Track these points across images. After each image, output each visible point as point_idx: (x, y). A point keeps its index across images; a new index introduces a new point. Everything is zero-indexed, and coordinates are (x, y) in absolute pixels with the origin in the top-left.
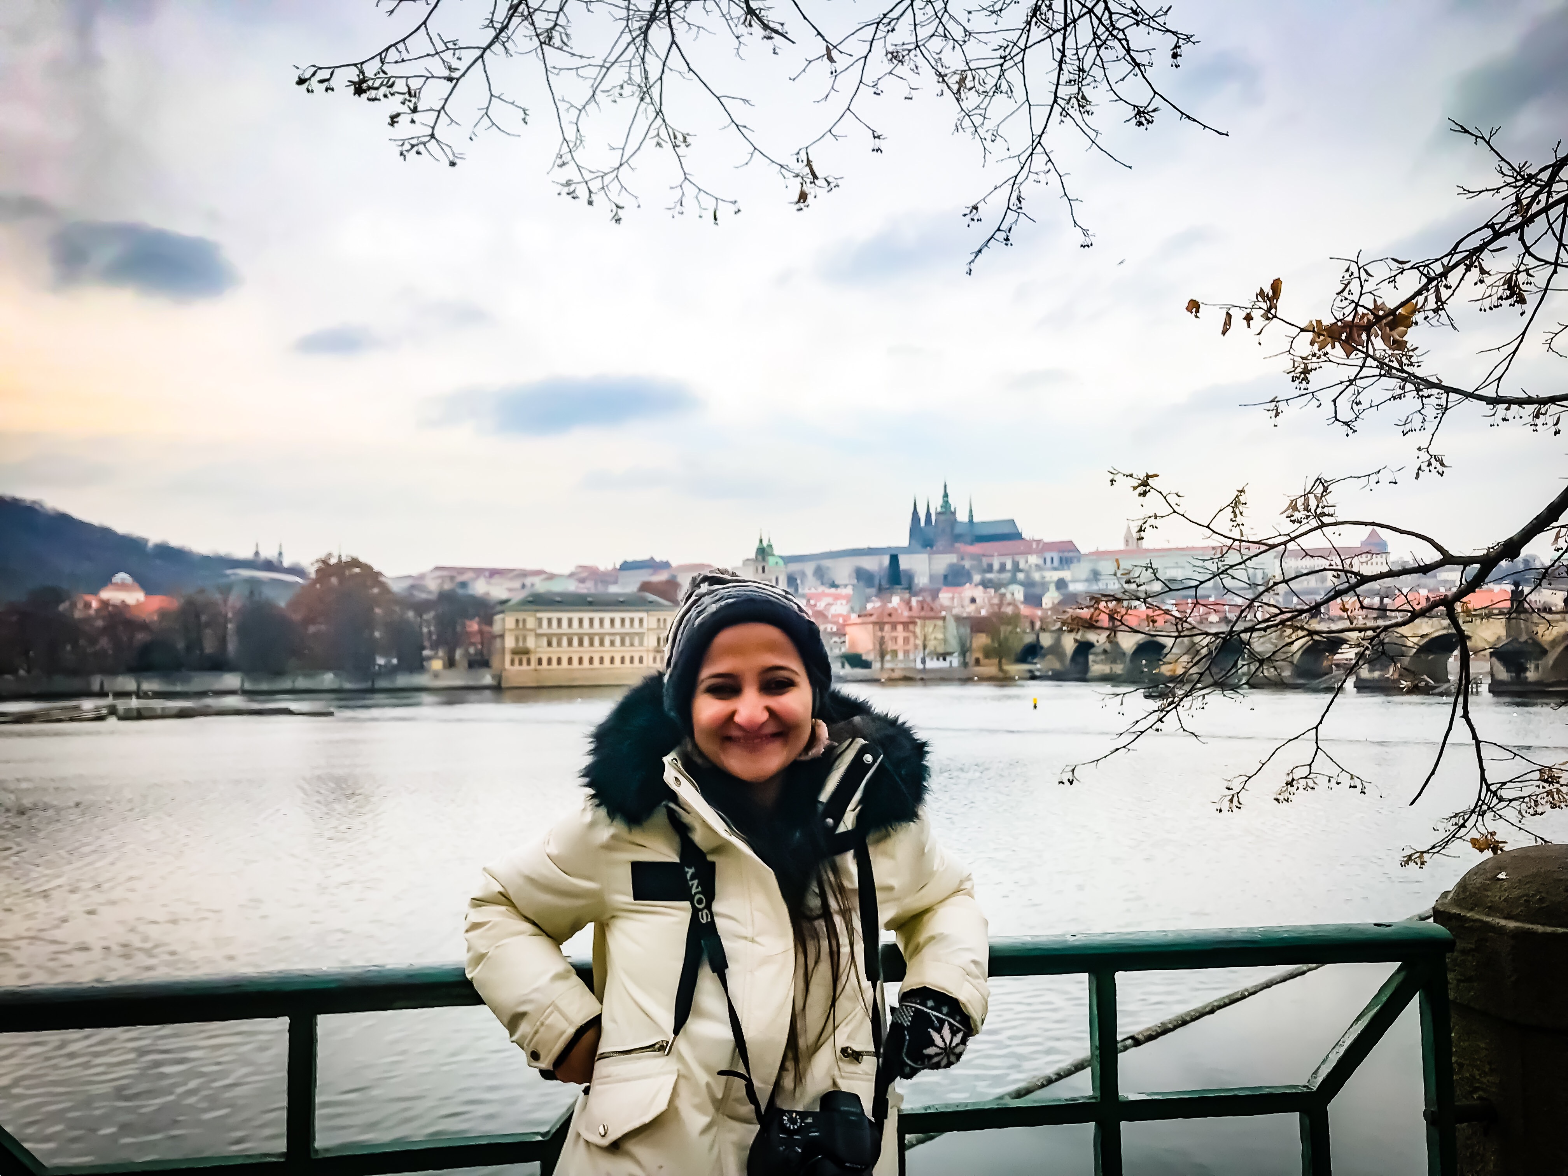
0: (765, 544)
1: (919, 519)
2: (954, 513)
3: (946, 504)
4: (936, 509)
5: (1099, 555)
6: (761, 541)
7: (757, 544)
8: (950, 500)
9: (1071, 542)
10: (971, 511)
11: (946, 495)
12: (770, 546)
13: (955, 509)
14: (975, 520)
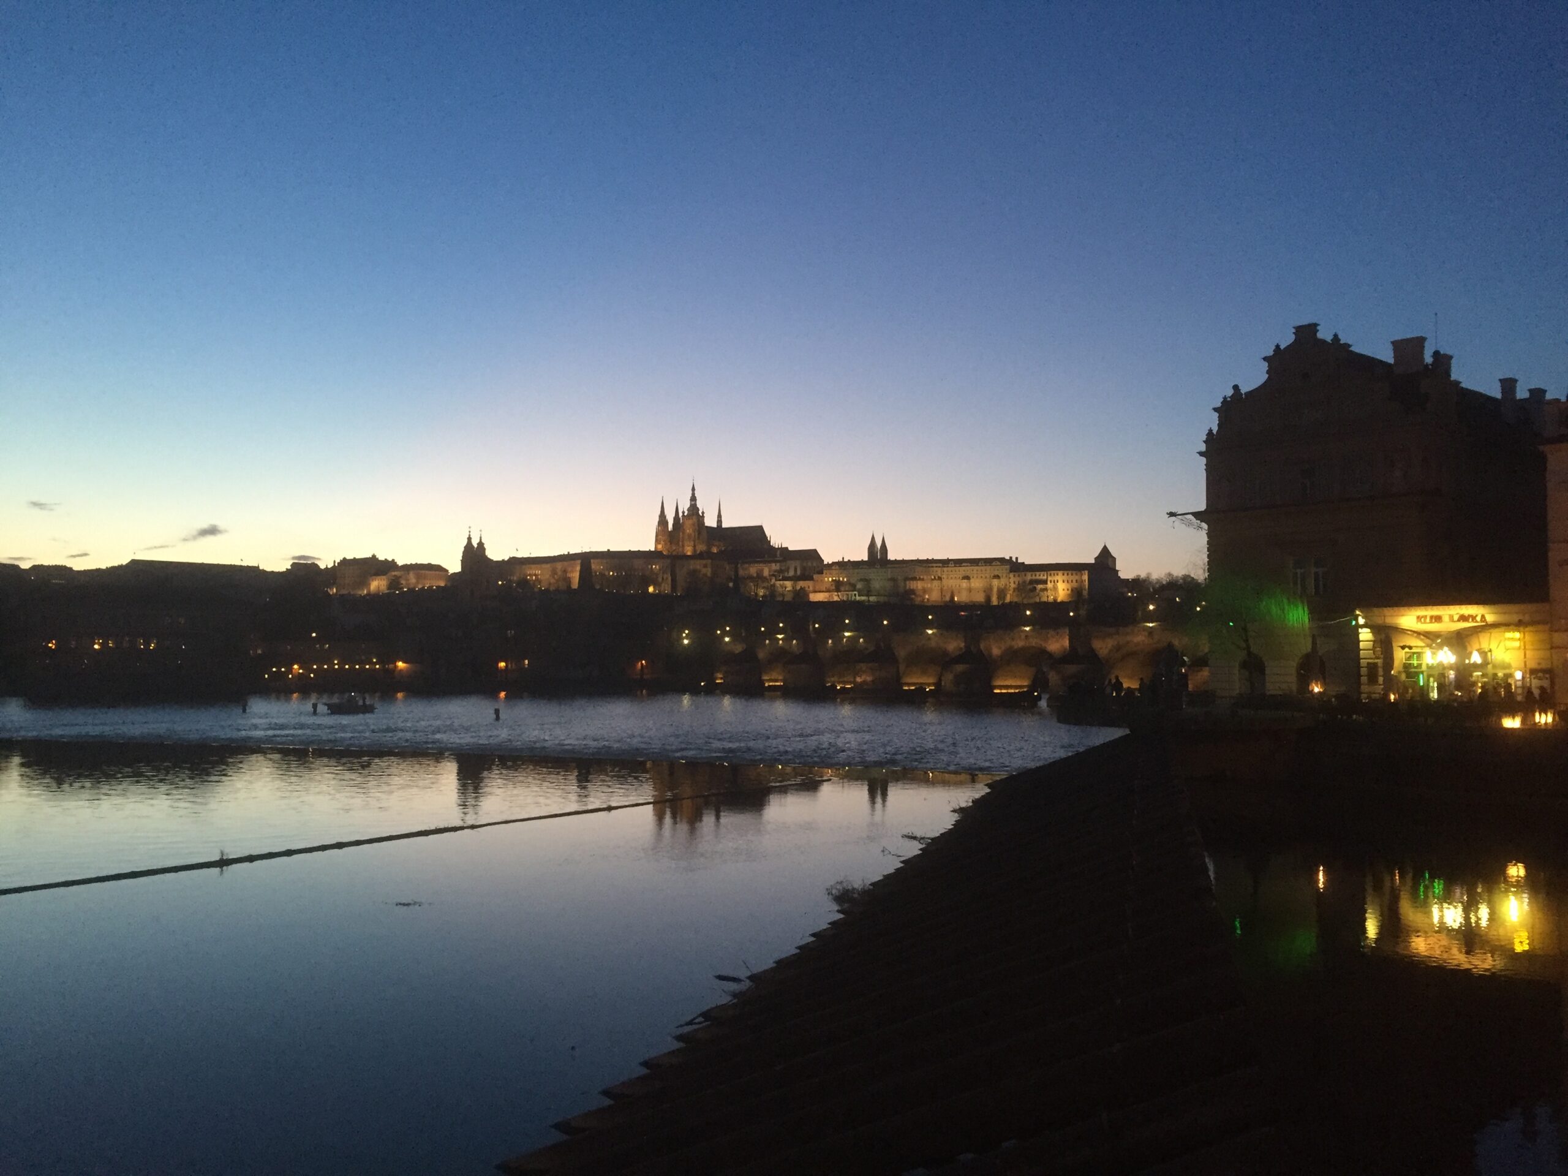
0: (475, 543)
1: (667, 523)
2: (703, 516)
3: (694, 508)
4: (683, 512)
5: (842, 565)
6: (469, 539)
7: (465, 542)
8: (700, 505)
9: (815, 551)
10: (719, 516)
11: (693, 498)
12: (481, 544)
13: (703, 513)
14: (724, 526)
